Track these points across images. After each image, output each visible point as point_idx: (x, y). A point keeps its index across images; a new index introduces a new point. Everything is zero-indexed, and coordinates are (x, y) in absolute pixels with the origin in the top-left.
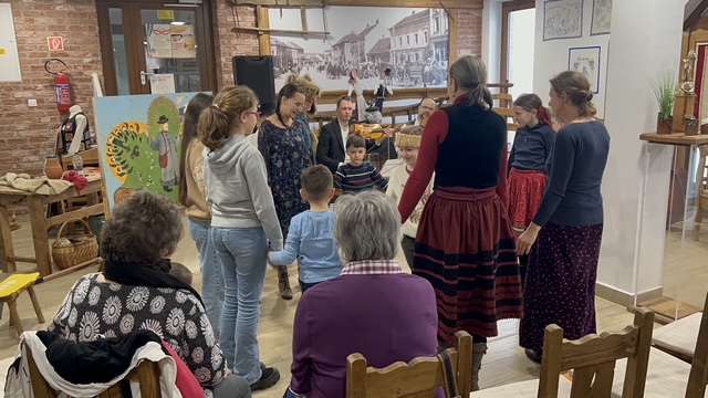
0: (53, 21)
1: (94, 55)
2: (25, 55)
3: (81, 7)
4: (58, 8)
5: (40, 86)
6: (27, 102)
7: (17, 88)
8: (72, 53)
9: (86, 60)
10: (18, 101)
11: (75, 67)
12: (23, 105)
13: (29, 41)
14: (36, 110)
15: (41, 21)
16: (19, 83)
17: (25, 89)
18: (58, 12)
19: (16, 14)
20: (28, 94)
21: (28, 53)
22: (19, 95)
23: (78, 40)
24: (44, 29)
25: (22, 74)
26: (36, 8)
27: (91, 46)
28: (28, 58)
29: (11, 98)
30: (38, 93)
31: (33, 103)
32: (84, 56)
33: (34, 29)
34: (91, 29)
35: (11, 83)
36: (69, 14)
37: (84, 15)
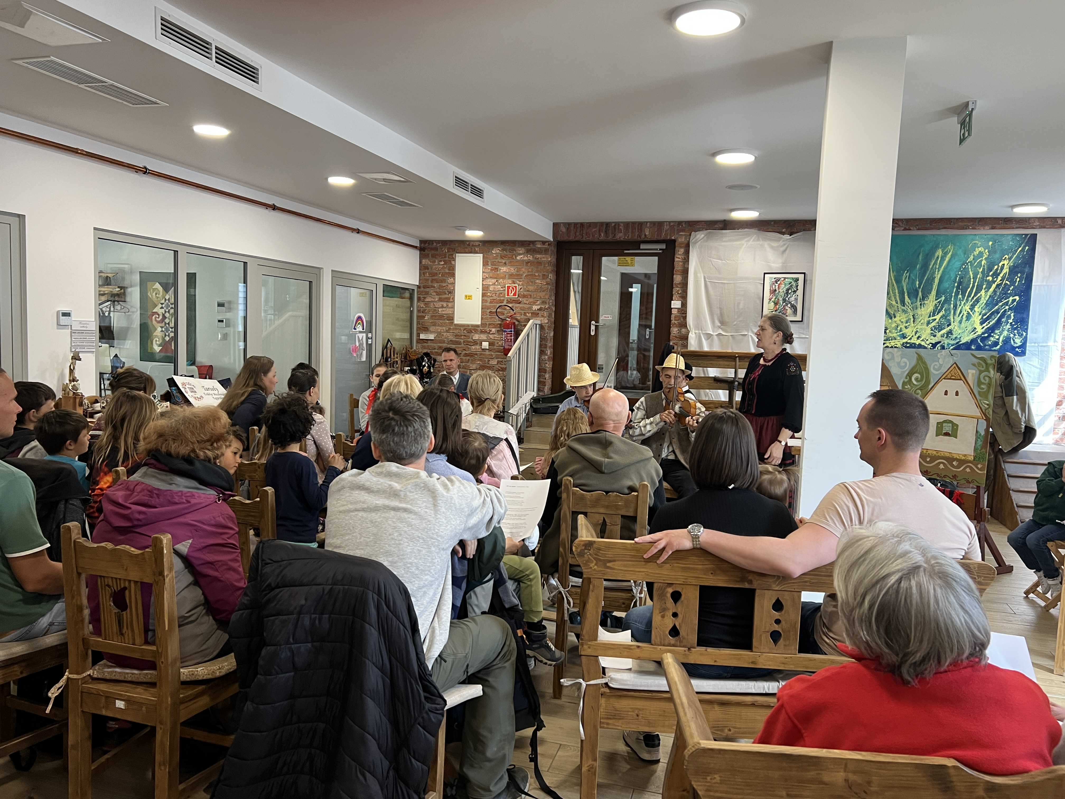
0: (513, 270)
1: (544, 302)
2: (486, 301)
3: (538, 256)
4: (518, 258)
5: (493, 330)
6: (481, 344)
7: (476, 331)
8: (524, 300)
9: (535, 308)
10: (475, 343)
11: (525, 314)
12: (478, 347)
13: (491, 288)
14: (487, 353)
15: (504, 269)
16: (478, 326)
17: (482, 332)
18: (518, 261)
19: (485, 264)
20: (483, 337)
21: (489, 299)
22: (476, 337)
23: (531, 288)
24: (504, 278)
25: (482, 318)
26: (502, 258)
27: (542, 294)
28: (488, 304)
29: (470, 340)
30: (491, 336)
31: (485, 345)
32: (534, 303)
33: (497, 278)
34: (545, 277)
35: (473, 326)
36: (527, 263)
37: (539, 263)
